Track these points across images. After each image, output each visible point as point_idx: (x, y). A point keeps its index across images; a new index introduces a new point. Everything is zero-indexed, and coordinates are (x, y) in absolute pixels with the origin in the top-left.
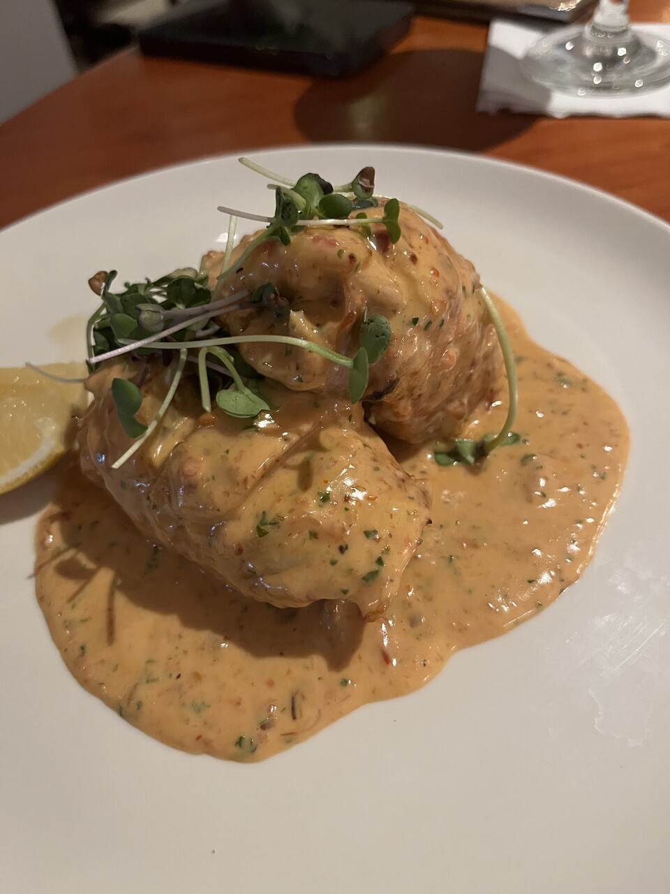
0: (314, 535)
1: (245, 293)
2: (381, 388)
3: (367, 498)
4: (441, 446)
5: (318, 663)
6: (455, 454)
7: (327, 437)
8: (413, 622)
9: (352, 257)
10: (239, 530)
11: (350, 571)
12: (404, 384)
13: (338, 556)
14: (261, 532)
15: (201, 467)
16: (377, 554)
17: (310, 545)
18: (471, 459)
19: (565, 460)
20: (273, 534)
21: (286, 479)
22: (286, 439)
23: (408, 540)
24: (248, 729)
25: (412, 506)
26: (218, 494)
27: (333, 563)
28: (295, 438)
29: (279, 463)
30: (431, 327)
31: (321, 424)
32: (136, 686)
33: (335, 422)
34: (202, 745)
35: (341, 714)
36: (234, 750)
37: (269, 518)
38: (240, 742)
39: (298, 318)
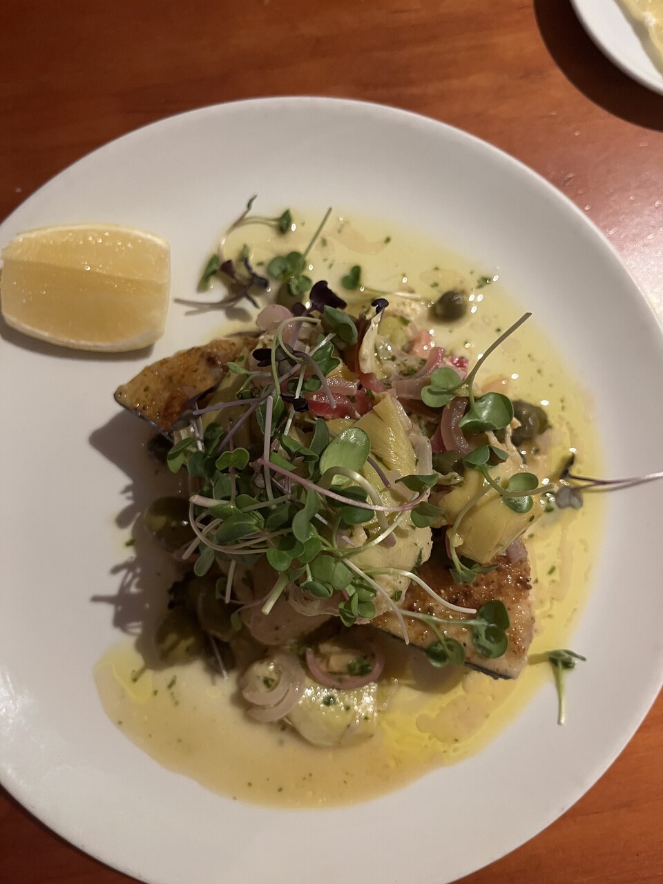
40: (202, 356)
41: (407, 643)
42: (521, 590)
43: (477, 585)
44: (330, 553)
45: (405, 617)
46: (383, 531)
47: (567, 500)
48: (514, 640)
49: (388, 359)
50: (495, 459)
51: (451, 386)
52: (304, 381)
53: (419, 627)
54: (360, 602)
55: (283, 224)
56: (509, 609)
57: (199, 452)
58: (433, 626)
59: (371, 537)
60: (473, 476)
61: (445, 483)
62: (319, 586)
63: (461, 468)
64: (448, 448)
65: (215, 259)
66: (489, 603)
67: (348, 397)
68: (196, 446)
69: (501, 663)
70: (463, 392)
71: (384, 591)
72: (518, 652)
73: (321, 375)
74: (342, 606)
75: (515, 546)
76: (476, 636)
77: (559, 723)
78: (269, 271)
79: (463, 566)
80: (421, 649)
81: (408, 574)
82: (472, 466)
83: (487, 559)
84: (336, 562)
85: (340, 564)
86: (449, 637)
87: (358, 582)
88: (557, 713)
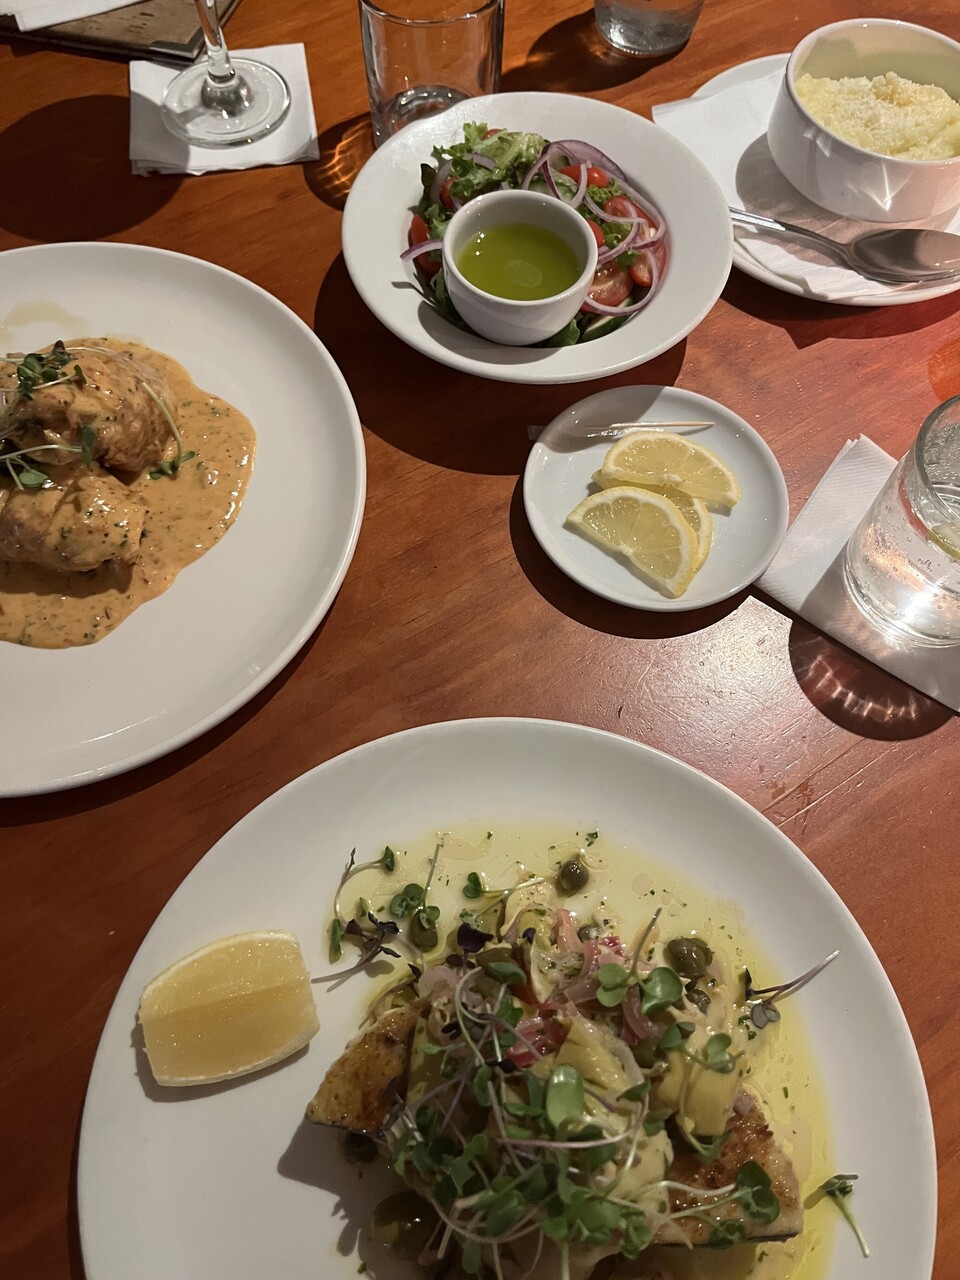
0: (90, 532)
1: (16, 425)
2: (102, 453)
3: (111, 508)
4: (153, 469)
5: (113, 592)
6: (162, 472)
7: (82, 483)
8: (156, 562)
9: (66, 402)
10: (53, 539)
11: (113, 544)
12: (113, 448)
13: (104, 539)
14: (64, 537)
15: (23, 514)
16: (124, 533)
17: (90, 537)
18: (170, 472)
19: (221, 461)
20: (70, 537)
21: (68, 509)
22: (61, 490)
23: (138, 523)
24: (88, 629)
25: (135, 507)
26: (37, 525)
27: (104, 542)
28: (65, 488)
29: (61, 502)
30: (118, 418)
31: (77, 477)
32: (24, 630)
33: (84, 474)
34: (69, 643)
35: (131, 611)
36: (84, 640)
37: (66, 529)
38: (86, 636)
39: (49, 433)
40: (378, 1040)
41: (691, 1246)
42: (765, 1140)
43: (724, 1154)
44: (593, 1198)
45: (677, 1220)
46: (627, 1154)
47: (764, 1018)
48: (782, 1193)
49: (550, 968)
50: (686, 1034)
51: (619, 980)
52: (499, 1038)
53: (691, 1224)
54: (636, 1229)
55: (388, 863)
56: (763, 1164)
57: (419, 1143)
58: (704, 1217)
59: (620, 1164)
60: (674, 1057)
61: (655, 1075)
62: (599, 1236)
63: (661, 1054)
64: (641, 1036)
65: (337, 923)
66: (743, 1167)
67: (538, 1031)
68: (414, 1138)
69: (782, 1223)
70: (632, 981)
71: (649, 1208)
72: (791, 1204)
73: (509, 1027)
74: (622, 1242)
75: (739, 1099)
76: (747, 1206)
77: (865, 1256)
78: (392, 913)
79: (706, 1146)
80: (703, 1245)
81: (664, 1183)
82: (670, 1049)
83: (721, 1128)
84: (601, 1203)
85: (605, 1204)
86: (723, 1220)
87: (624, 1211)
88: (859, 1246)
